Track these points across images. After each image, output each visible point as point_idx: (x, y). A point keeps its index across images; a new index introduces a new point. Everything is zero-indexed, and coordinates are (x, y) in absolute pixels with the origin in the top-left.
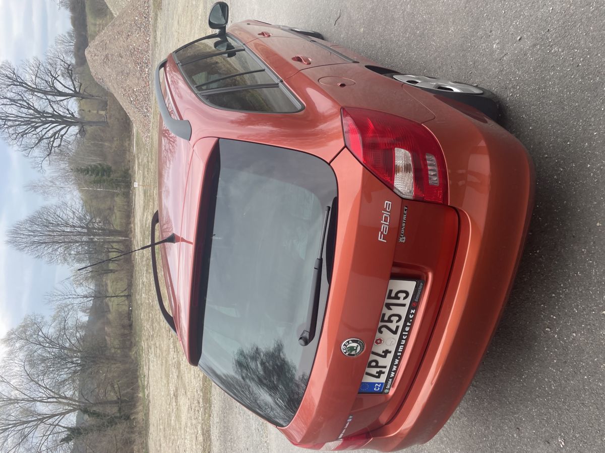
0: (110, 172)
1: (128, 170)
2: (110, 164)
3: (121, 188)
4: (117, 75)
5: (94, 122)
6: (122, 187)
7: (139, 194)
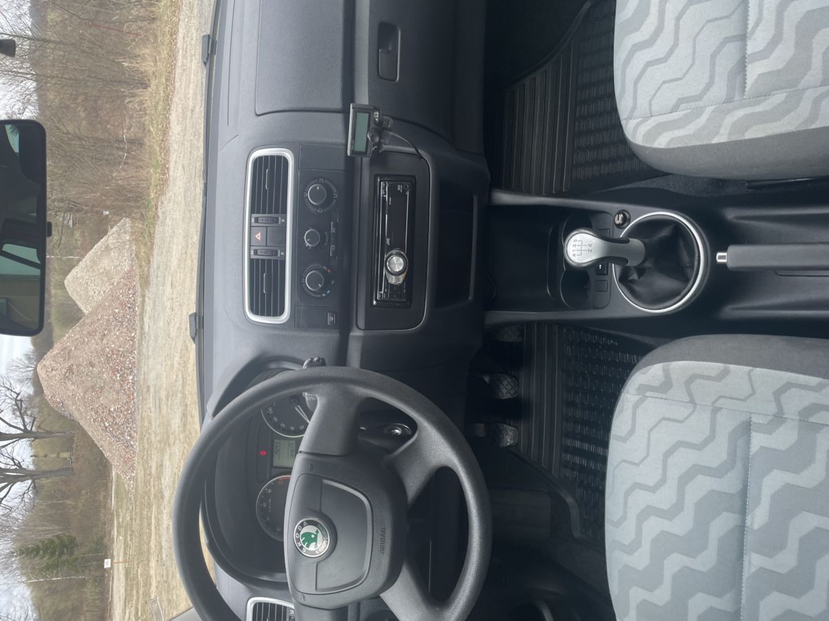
0: (72, 548)
1: (102, 538)
2: (74, 534)
3: (90, 571)
4: (85, 393)
5: (51, 472)
6: (92, 568)
7: (119, 576)
